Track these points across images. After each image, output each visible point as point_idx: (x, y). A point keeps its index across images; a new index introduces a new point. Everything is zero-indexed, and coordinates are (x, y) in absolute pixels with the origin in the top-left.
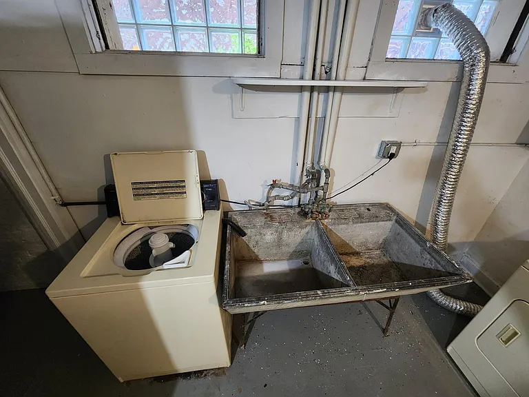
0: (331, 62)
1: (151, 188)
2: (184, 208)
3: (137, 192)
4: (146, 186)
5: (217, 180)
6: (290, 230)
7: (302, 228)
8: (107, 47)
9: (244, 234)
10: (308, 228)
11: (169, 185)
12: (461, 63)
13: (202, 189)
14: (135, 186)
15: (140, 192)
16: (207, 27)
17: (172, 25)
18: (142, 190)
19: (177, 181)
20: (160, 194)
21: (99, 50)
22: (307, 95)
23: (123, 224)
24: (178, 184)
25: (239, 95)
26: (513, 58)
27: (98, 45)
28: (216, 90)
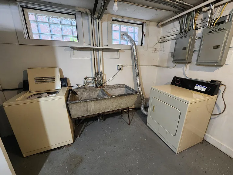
0: (98, 44)
1: (42, 79)
2: (54, 86)
3: (36, 81)
4: (40, 79)
5: (66, 78)
6: (93, 92)
7: (96, 91)
8: (29, 38)
9: (77, 94)
10: (99, 91)
11: (49, 78)
12: (131, 46)
13: (61, 80)
14: (36, 79)
15: (38, 81)
16: (62, 35)
17: (51, 34)
18: (38, 80)
19: (52, 77)
20: (45, 81)
21: (27, 38)
22: (92, 52)
23: (30, 92)
24: (52, 78)
25: (72, 51)
26: (143, 45)
27: (27, 37)
28: (65, 50)
